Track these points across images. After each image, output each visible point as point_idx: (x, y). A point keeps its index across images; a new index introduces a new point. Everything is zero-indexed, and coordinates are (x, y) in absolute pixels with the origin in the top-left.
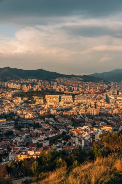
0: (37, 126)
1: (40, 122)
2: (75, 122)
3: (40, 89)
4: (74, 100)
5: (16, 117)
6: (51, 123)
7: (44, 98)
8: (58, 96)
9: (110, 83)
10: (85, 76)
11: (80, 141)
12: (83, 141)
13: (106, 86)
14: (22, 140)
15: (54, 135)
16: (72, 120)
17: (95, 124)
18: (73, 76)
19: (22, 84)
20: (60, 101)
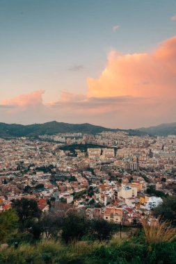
0: (73, 179)
1: (76, 176)
2: (112, 177)
3: (84, 143)
4: (115, 153)
5: (55, 170)
6: (88, 177)
7: (86, 151)
8: (100, 149)
9: (156, 137)
10: (130, 130)
11: (103, 197)
12: (106, 198)
13: (151, 141)
14: (48, 195)
15: (81, 190)
16: (110, 174)
17: (132, 179)
18: (118, 130)
19: (66, 138)
20: (101, 154)
